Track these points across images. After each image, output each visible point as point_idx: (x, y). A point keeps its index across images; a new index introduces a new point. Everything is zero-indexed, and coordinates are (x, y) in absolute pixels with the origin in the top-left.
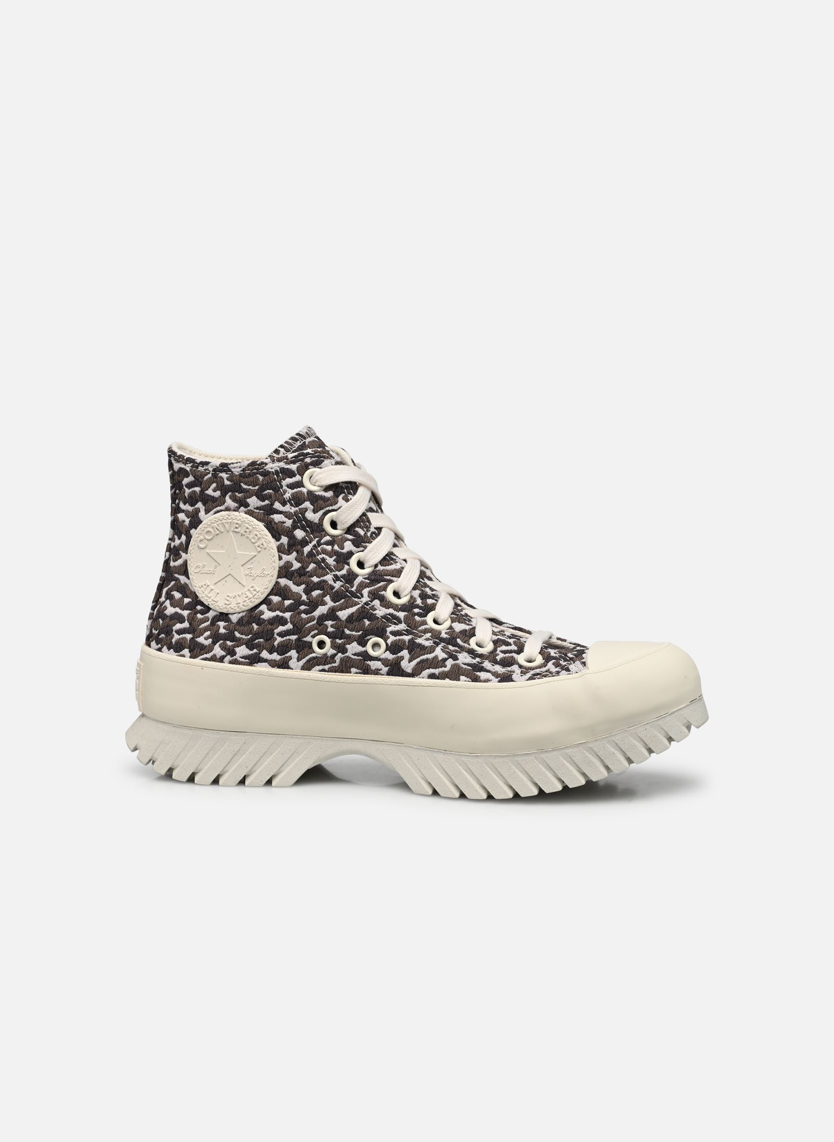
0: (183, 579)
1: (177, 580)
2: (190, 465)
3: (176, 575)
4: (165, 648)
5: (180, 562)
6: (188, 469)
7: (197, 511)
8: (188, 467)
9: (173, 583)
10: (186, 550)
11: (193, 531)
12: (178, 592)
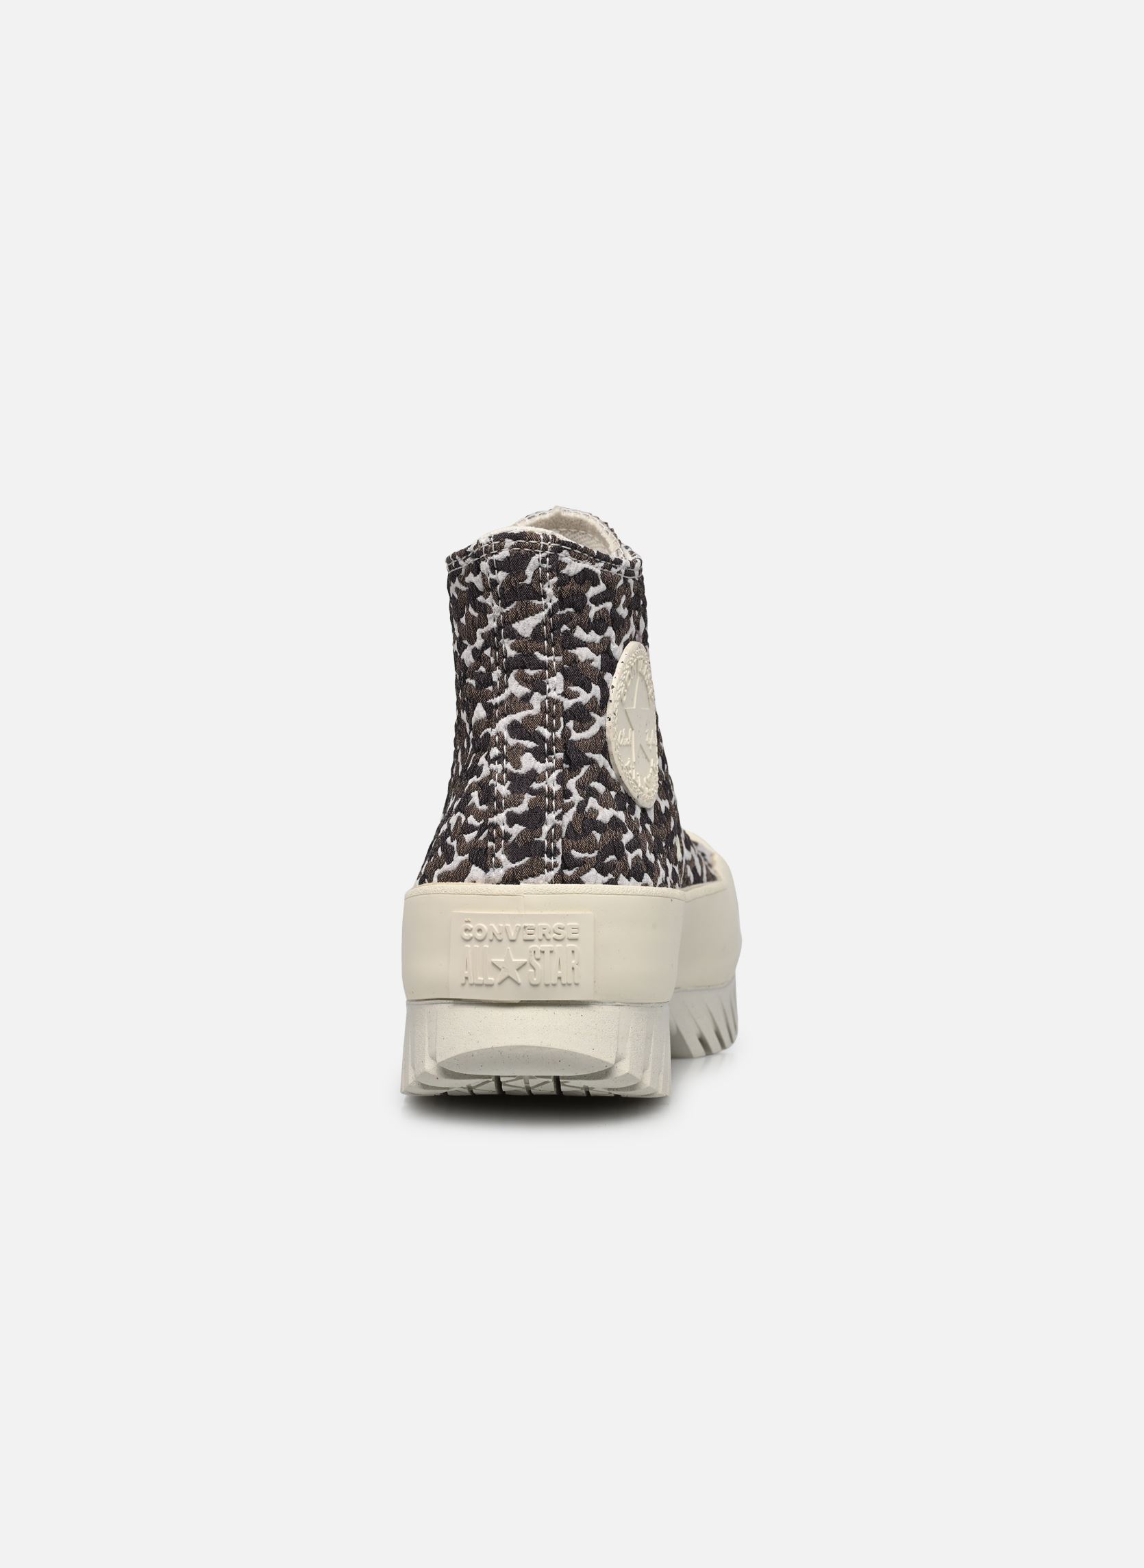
0: (600, 759)
1: (592, 762)
2: (602, 564)
3: (589, 755)
4: (622, 878)
5: (593, 730)
6: (598, 571)
7: (607, 642)
8: (597, 568)
9: (585, 769)
10: (602, 709)
11: (607, 676)
12: (599, 782)
